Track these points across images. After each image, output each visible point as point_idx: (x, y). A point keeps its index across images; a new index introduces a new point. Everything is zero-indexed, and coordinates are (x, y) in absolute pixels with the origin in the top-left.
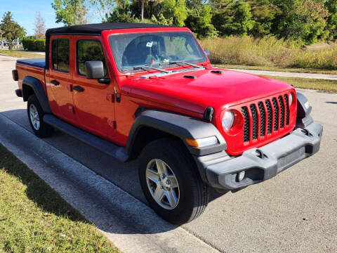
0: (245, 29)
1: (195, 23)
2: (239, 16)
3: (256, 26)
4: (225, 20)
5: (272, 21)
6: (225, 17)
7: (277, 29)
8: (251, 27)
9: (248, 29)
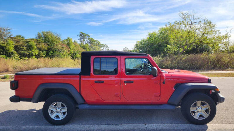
0: (34, 54)
1: (3, 49)
2: (29, 47)
3: (39, 53)
4: (22, 49)
5: (46, 51)
6: (22, 47)
7: (49, 55)
8: (37, 53)
9: (35, 54)
